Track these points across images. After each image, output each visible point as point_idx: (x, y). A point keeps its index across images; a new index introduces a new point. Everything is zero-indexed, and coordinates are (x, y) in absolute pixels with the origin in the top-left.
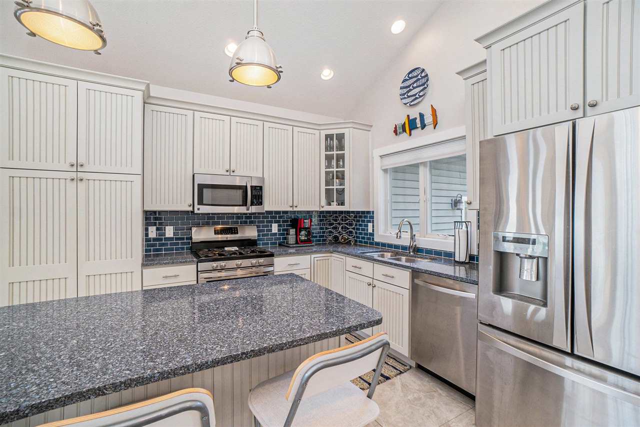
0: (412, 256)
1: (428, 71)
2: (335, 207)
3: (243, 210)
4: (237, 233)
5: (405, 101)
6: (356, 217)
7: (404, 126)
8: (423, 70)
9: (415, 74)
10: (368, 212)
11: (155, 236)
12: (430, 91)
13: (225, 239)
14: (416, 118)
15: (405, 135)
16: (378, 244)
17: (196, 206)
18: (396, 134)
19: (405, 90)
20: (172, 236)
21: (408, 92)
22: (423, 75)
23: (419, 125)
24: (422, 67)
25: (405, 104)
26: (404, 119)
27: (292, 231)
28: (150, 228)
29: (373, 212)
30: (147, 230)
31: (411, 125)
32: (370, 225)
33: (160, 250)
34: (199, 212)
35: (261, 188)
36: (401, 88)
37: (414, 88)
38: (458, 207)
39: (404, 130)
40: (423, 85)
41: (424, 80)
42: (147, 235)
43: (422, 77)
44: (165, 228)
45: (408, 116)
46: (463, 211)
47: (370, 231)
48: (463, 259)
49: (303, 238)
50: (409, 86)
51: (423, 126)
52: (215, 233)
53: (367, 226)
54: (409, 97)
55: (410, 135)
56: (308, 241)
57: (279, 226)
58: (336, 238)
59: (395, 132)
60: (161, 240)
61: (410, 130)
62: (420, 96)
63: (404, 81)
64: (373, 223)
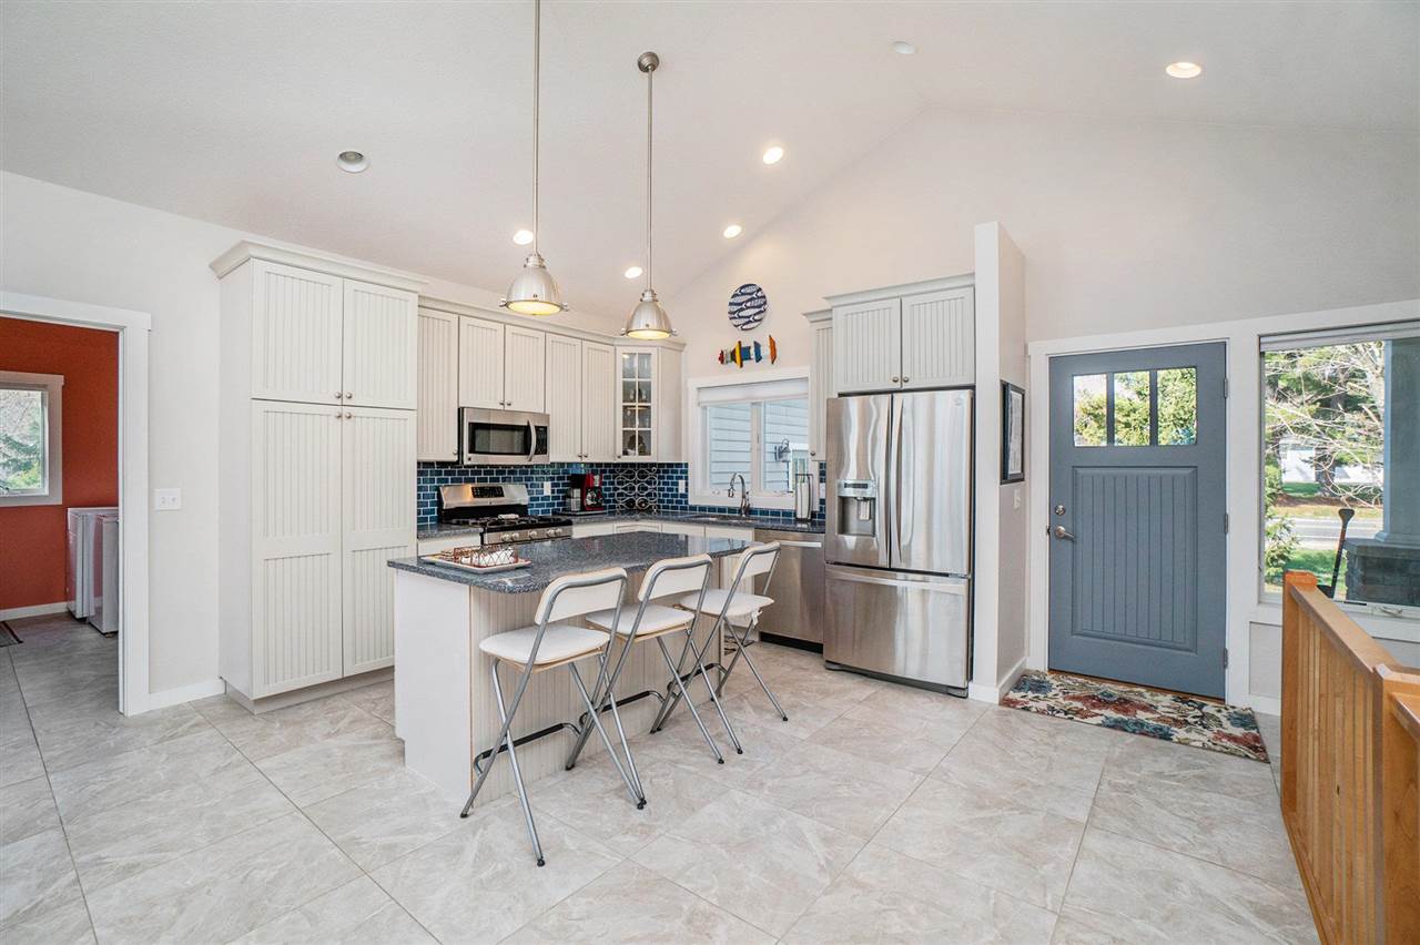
0: (744, 519)
1: (765, 291)
2: (634, 457)
4: (502, 496)
5: (734, 322)
6: (658, 472)
7: (733, 353)
8: (760, 289)
9: (748, 290)
10: (679, 465)
12: (767, 317)
13: (488, 504)
14: (750, 348)
15: (734, 366)
16: (693, 508)
17: (466, 454)
18: (722, 362)
19: (736, 308)
21: (740, 310)
22: (759, 294)
23: (753, 356)
24: (759, 285)
25: (736, 326)
26: (734, 345)
27: (577, 493)
29: (686, 465)
31: (742, 355)
32: (682, 483)
34: (469, 463)
35: (545, 428)
36: (731, 304)
37: (748, 308)
38: (784, 458)
39: (733, 359)
40: (759, 307)
41: (760, 302)
43: (759, 298)
45: (740, 342)
46: (790, 464)
47: (682, 490)
48: (804, 516)
49: (589, 502)
50: (740, 304)
51: (759, 358)
52: (474, 496)
53: (677, 484)
54: (740, 317)
55: (742, 366)
56: (597, 507)
57: (553, 485)
58: (631, 503)
59: (722, 359)
61: (742, 360)
62: (756, 321)
63: (734, 296)
64: (686, 478)
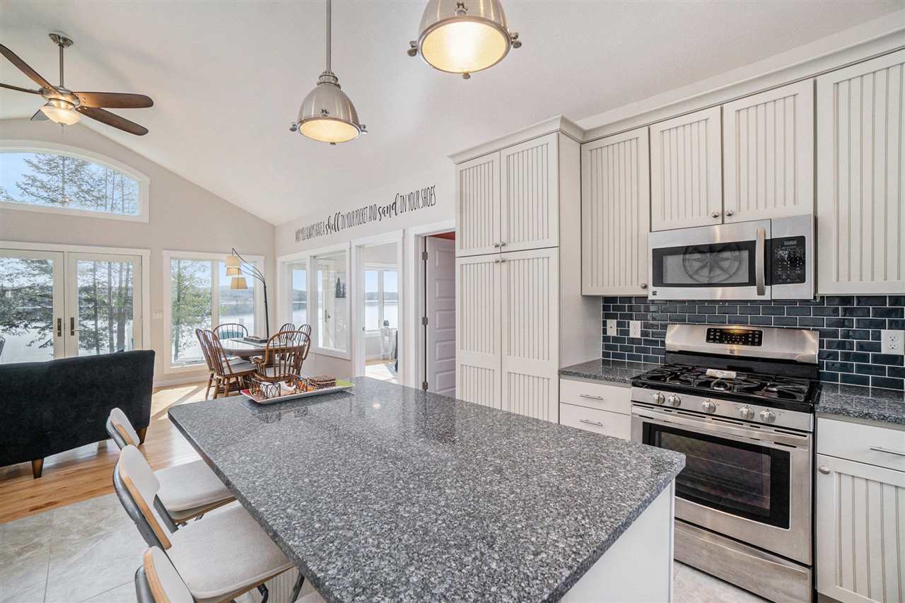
3: (750, 293)
4: (759, 344)
11: (615, 334)
13: (728, 353)
17: (651, 288)
20: (638, 336)
28: (609, 321)
30: (605, 324)
33: (622, 356)
34: (657, 298)
35: (800, 241)
42: (605, 331)
44: (629, 323)
52: (708, 339)
60: (622, 340)
